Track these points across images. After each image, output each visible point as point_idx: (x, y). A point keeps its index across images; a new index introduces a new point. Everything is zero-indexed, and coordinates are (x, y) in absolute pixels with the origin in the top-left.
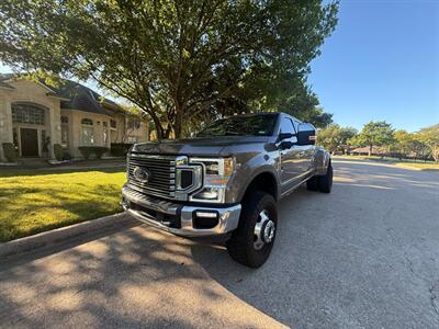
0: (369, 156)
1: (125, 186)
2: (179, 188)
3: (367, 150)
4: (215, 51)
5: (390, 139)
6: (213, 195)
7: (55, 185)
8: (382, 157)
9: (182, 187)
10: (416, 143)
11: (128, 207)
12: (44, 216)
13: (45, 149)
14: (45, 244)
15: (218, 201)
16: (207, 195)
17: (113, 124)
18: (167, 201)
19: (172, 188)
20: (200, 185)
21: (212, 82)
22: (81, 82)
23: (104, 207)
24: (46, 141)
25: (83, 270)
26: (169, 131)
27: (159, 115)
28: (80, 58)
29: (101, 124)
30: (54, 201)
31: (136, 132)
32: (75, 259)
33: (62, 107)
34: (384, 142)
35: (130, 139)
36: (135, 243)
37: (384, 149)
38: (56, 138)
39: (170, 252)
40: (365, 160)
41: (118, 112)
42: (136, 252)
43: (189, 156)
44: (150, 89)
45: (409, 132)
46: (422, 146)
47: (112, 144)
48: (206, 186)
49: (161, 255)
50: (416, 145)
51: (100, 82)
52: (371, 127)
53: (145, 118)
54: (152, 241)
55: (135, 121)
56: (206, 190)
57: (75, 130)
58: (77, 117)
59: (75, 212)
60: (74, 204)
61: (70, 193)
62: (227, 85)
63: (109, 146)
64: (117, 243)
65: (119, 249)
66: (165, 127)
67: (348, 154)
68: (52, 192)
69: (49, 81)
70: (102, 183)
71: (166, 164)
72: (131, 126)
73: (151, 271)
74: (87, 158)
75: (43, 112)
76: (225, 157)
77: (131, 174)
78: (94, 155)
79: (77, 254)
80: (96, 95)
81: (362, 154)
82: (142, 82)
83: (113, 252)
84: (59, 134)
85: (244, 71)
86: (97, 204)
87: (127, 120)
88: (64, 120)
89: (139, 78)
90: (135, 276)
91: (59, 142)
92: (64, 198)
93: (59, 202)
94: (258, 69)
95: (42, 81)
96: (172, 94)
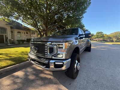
0: (98, 41)
1: (30, 53)
2: (49, 54)
3: (97, 39)
4: (56, 11)
5: (103, 36)
6: (61, 56)
7: (8, 52)
8: (101, 41)
9: (50, 53)
10: (109, 37)
11: (30, 60)
12: (2, 63)
13: (6, 41)
14: (2, 73)
15: (63, 58)
16: (59, 56)
17: (27, 33)
18: (44, 58)
19: (46, 54)
20: (56, 52)
21: (55, 21)
22: (16, 21)
23: (23, 59)
24: (7, 38)
25: (15, 83)
26: (43, 35)
27: (40, 30)
28: (16, 13)
29: (23, 33)
30: (7, 57)
31: (34, 35)
32: (12, 78)
33: (11, 28)
34: (102, 37)
35: (32, 37)
36: (34, 71)
37: (101, 39)
38: (9, 37)
39: (46, 74)
40: (97, 42)
41: (28, 30)
42: (34, 74)
43: (52, 42)
44: (37, 22)
45: (107, 34)
46: (111, 38)
47: (27, 39)
48: (58, 53)
49: (42, 75)
50: (109, 38)
51: (22, 21)
52: (98, 33)
53: (36, 31)
54: (39, 70)
55: (33, 32)
56: (59, 54)
57: (15, 35)
58: (16, 31)
59: (13, 61)
60: (13, 59)
61: (12, 54)
62: (60, 22)
63: (26, 40)
64: (27, 72)
65: (28, 74)
66: (42, 34)
67: (92, 40)
68: (6, 55)
69: (6, 20)
70: (23, 51)
71: (44, 45)
72: (32, 33)
73: (39, 82)
74: (19, 43)
75: (5, 30)
76: (65, 42)
77: (31, 49)
78: (22, 42)
79: (13, 76)
80: (21, 25)
81: (96, 40)
82: (35, 21)
83: (26, 75)
84: (11, 36)
85: (65, 17)
86: (21, 58)
87: (31, 32)
88: (12, 32)
89: (34, 19)
90: (34, 84)
91: (11, 39)
92: (10, 56)
93: (8, 58)
94: (69, 16)
95: (4, 20)
96: (44, 24)
